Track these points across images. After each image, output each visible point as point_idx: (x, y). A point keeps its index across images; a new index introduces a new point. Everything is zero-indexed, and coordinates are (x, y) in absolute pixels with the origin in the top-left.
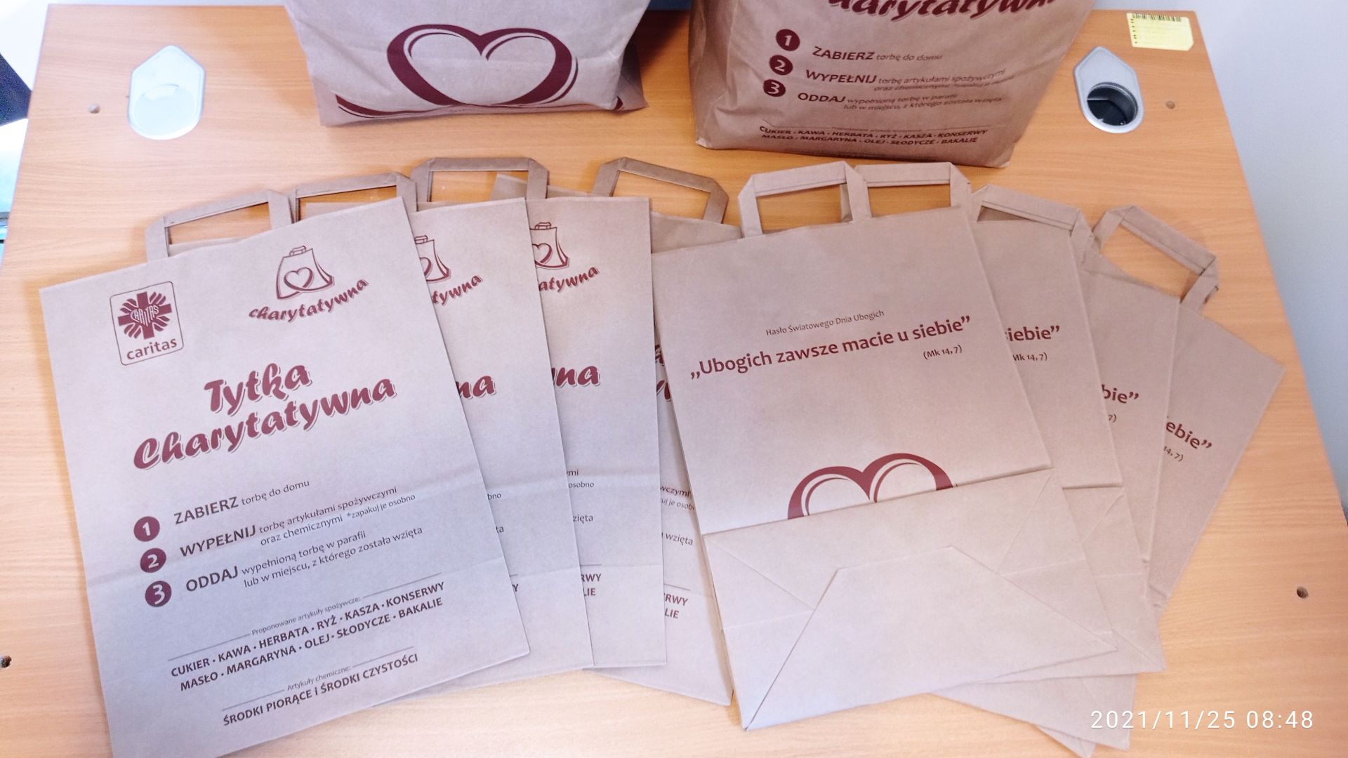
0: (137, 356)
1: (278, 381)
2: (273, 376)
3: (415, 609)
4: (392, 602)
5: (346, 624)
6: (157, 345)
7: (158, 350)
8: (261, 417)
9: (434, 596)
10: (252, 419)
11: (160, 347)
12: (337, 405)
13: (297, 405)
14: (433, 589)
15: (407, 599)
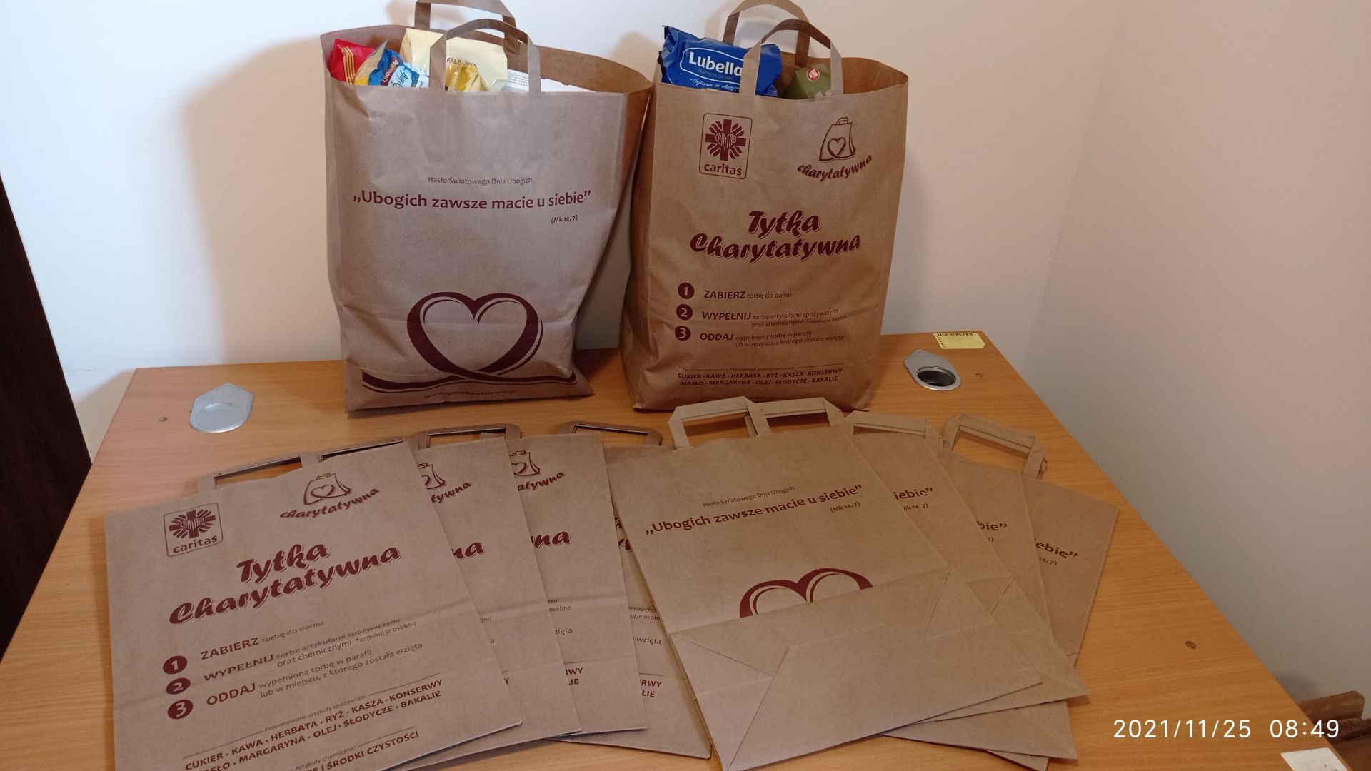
0: (181, 550)
1: (301, 555)
2: (297, 553)
3: (416, 701)
4: (395, 697)
5: (353, 716)
6: (200, 541)
7: (200, 544)
8: (284, 582)
9: (434, 690)
10: (276, 584)
11: (202, 543)
12: (351, 568)
13: (316, 572)
14: (433, 685)
15: (409, 694)
